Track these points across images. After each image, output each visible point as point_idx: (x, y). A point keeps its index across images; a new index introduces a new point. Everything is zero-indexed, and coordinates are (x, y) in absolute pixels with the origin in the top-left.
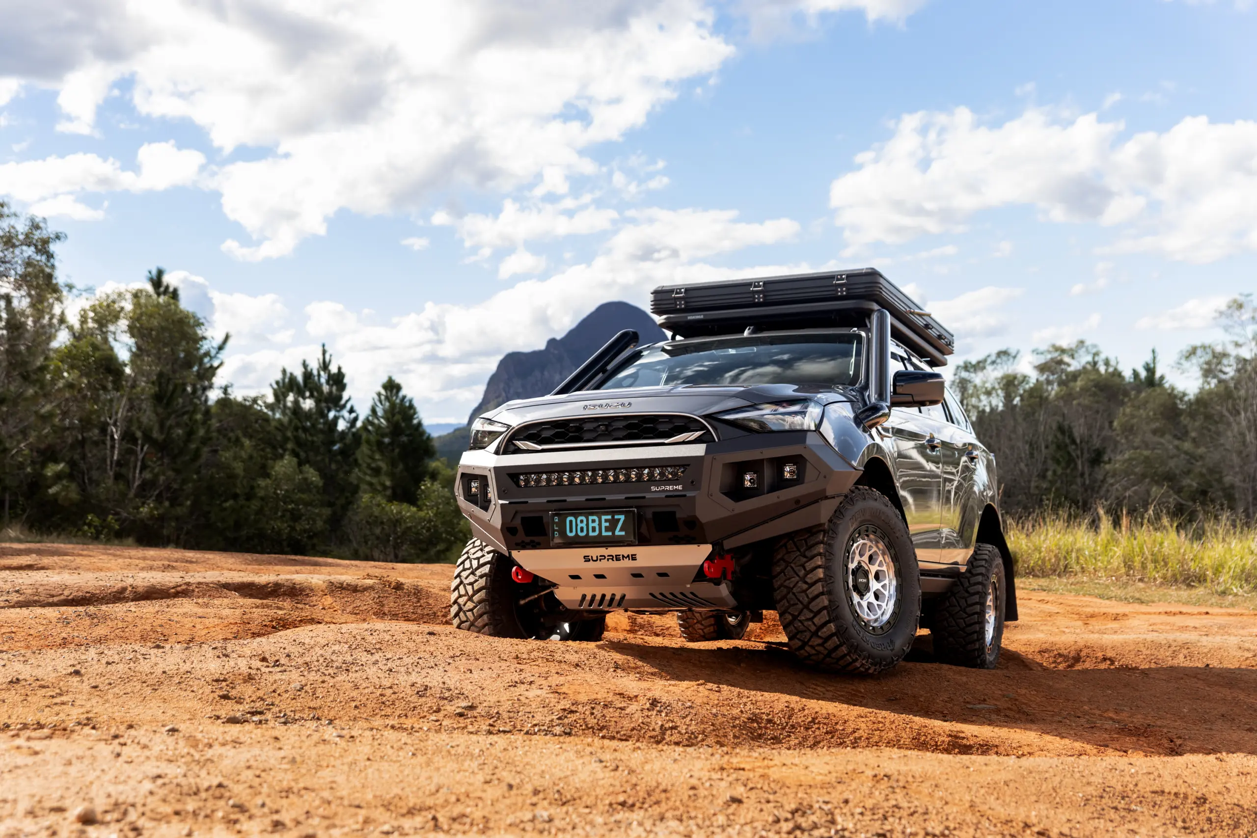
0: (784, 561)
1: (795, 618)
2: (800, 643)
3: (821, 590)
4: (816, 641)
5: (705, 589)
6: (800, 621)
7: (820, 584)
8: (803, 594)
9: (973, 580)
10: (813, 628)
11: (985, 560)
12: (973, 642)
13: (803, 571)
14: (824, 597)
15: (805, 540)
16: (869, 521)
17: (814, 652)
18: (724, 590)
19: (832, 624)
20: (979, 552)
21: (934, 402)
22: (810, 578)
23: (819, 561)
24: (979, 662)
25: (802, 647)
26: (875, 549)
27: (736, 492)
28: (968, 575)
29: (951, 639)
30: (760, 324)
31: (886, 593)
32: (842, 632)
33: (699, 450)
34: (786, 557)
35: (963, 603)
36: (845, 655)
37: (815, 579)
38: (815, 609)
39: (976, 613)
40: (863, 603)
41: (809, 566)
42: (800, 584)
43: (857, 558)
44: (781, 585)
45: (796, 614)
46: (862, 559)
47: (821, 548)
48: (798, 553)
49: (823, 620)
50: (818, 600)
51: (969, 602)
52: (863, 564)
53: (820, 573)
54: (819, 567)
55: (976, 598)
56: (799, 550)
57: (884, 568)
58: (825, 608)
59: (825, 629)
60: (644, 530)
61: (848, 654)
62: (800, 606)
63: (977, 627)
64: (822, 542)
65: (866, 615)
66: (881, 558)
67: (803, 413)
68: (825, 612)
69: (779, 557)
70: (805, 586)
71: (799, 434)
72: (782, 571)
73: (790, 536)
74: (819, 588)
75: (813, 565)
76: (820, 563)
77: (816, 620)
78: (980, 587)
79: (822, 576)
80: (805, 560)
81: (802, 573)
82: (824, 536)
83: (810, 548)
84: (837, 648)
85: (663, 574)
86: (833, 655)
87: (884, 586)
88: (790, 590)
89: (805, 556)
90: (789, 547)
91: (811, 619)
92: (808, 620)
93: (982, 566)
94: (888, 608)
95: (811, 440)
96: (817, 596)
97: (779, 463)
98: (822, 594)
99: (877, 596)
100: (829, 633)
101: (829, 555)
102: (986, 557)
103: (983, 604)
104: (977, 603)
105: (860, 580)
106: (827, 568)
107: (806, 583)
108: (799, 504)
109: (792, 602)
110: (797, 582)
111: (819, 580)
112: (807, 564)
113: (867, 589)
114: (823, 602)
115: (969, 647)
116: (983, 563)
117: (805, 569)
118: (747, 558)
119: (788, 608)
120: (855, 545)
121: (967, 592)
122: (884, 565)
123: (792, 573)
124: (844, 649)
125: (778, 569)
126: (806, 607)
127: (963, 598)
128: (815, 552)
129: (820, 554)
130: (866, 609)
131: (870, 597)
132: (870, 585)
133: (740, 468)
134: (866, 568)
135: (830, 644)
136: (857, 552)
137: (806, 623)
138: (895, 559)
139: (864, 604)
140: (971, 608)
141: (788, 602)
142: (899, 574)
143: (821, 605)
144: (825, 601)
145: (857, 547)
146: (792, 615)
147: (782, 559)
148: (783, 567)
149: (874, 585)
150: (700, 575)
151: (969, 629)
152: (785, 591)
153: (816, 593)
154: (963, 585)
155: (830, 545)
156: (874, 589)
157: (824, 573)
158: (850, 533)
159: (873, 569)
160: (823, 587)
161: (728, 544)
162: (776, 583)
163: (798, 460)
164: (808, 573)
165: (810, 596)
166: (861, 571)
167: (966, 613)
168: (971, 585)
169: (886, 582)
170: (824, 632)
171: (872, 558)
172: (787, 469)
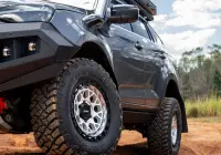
0: (36, 101)
1: (42, 133)
3: (55, 116)
4: (55, 147)
7: (54, 113)
8: (45, 119)
9: (165, 114)
10: (52, 140)
14: (57, 121)
17: (55, 153)
19: (62, 137)
22: (49, 110)
23: (53, 100)
25: (48, 151)
26: (94, 94)
29: (155, 142)
31: (101, 118)
32: (70, 141)
34: (36, 99)
35: (160, 124)
37: (51, 110)
38: (52, 128)
41: (48, 103)
42: (44, 114)
43: (83, 99)
44: (34, 115)
45: (42, 131)
46: (86, 99)
47: (55, 92)
49: (57, 135)
50: (53, 123)
52: (87, 102)
53: (54, 107)
54: (54, 103)
57: (100, 104)
58: (57, 127)
62: (44, 127)
64: (56, 89)
65: (87, 131)
66: (98, 99)
70: (46, 115)
72: (35, 107)
74: (53, 115)
75: (50, 102)
77: (53, 135)
78: (168, 117)
81: (44, 107)
83: (49, 92)
87: (100, 115)
89: (46, 97)
90: (38, 93)
91: (51, 134)
92: (48, 135)
94: (102, 126)
96: (52, 121)
98: (56, 119)
99: (96, 120)
103: (170, 125)
104: (166, 125)
105: (85, 111)
106: (58, 104)
107: (47, 113)
109: (40, 125)
110: (42, 113)
111: (53, 111)
113: (89, 116)
115: (164, 146)
116: (169, 106)
117: (46, 105)
118: (18, 101)
120: (80, 91)
121: (162, 120)
122: (100, 102)
124: (71, 151)
125: (32, 106)
126: (47, 127)
129: (54, 95)
130: (88, 127)
131: (91, 121)
132: (92, 113)
134: (89, 104)
135: (62, 149)
137: (48, 137)
139: (87, 124)
140: (164, 127)
141: (38, 125)
143: (55, 126)
144: (57, 123)
148: (35, 105)
149: (94, 114)
153: (52, 118)
155: (61, 90)
157: (57, 107)
158: (75, 83)
159: (93, 105)
162: (32, 114)
164: (47, 107)
165: (49, 121)
166: (85, 107)
168: (164, 116)
169: (101, 112)
170: (58, 142)
171: (92, 99)
172: (31, 44)
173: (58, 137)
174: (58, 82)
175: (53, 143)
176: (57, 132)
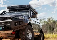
1: (21, 38)
5: (12, 35)
18: (14, 35)
21: (35, 17)
26: (30, 31)
27: (15, 25)
30: (18, 10)
33: (12, 21)
37: (23, 34)
40: (28, 37)
46: (28, 32)
60: (6, 29)
64: (24, 30)
67: (22, 17)
69: (20, 32)
71: (22, 19)
73: (21, 30)
80: (22, 32)
85: (8, 34)
94: (31, 37)
95: (23, 20)
97: (20, 22)
101: (25, 32)
106: (25, 33)
108: (22, 26)
113: (29, 35)
131: (29, 36)
133: (16, 23)
138: (32, 32)
142: (32, 34)
149: (30, 35)
150: (12, 34)
159: (30, 33)
161: (15, 30)
162: (20, 35)
163: (22, 22)
166: (28, 34)
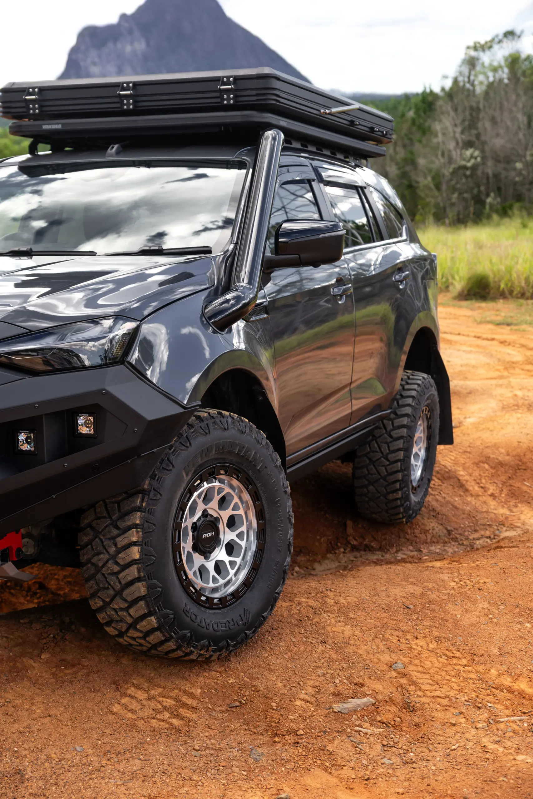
0: (93, 529)
2: (117, 633)
3: (136, 574)
4: (135, 633)
6: (115, 610)
7: (135, 566)
8: (114, 578)
9: (398, 422)
10: (129, 620)
11: (413, 397)
12: (396, 491)
13: (114, 549)
14: (140, 584)
15: (118, 503)
16: (216, 459)
17: (135, 643)
18: (9, 568)
19: (153, 619)
20: (407, 387)
22: (123, 558)
23: (134, 536)
24: (402, 510)
26: (227, 490)
28: (392, 416)
29: (371, 488)
30: (127, 142)
31: (243, 544)
32: (168, 622)
34: (94, 524)
35: (384, 447)
36: (173, 651)
37: (128, 560)
38: (130, 599)
39: (399, 460)
40: (209, 564)
41: (122, 541)
42: (110, 564)
43: (201, 507)
44: (89, 561)
45: (108, 600)
46: (210, 505)
47: (137, 518)
48: (109, 521)
49: (141, 613)
50: (133, 588)
51: (392, 449)
52: (210, 512)
54: (135, 544)
55: (400, 444)
56: (110, 517)
57: (241, 512)
58: (140, 598)
59: (144, 623)
61: (179, 648)
62: (111, 592)
63: (400, 476)
64: (139, 509)
65: (209, 584)
66: (236, 500)
68: (142, 603)
69: (86, 521)
70: (116, 568)
72: (90, 543)
74: (133, 571)
75: (126, 542)
76: (135, 539)
77: (132, 611)
78: (405, 430)
79: (137, 557)
80: (115, 532)
81: (113, 550)
82: (142, 501)
83: (124, 515)
84: (162, 643)
86: (160, 649)
87: (240, 536)
88: (98, 570)
89: (117, 528)
90: (98, 510)
91: (127, 609)
92: (122, 609)
93: (409, 405)
94: (243, 564)
96: (131, 583)
98: (139, 579)
99: (231, 548)
100: (149, 627)
102: (414, 393)
104: (399, 450)
105: (205, 536)
107: (117, 563)
109: (101, 586)
110: (107, 562)
111: (134, 561)
112: (119, 539)
113: (216, 543)
114: (140, 591)
115: (391, 497)
116: (410, 401)
117: (115, 545)
119: (99, 590)
120: (196, 494)
121: (391, 436)
122: (241, 507)
123: (100, 548)
124: (171, 645)
125: (85, 539)
127: (387, 443)
128: (129, 523)
129: (136, 526)
130: (212, 572)
132: (221, 536)
134: (215, 515)
135: (152, 639)
136: (200, 502)
137: (120, 613)
139: (210, 566)
140: (394, 455)
141: (98, 584)
143: (137, 595)
144: (141, 589)
145: (199, 496)
146: (104, 601)
147: (90, 525)
148: (90, 537)
149: (227, 536)
151: (391, 478)
152: (93, 570)
153: (130, 578)
154: (386, 429)
155: (150, 512)
156: (225, 543)
157: (141, 553)
158: (184, 485)
160: (139, 571)
163: (94, 410)
165: (123, 582)
166: (206, 522)
167: (388, 460)
168: (395, 428)
169: (244, 528)
170: (143, 625)
171: (223, 502)
172: (81, 420)
173: (143, 617)
174: (144, 492)
175: (133, 626)
176: (140, 609)
